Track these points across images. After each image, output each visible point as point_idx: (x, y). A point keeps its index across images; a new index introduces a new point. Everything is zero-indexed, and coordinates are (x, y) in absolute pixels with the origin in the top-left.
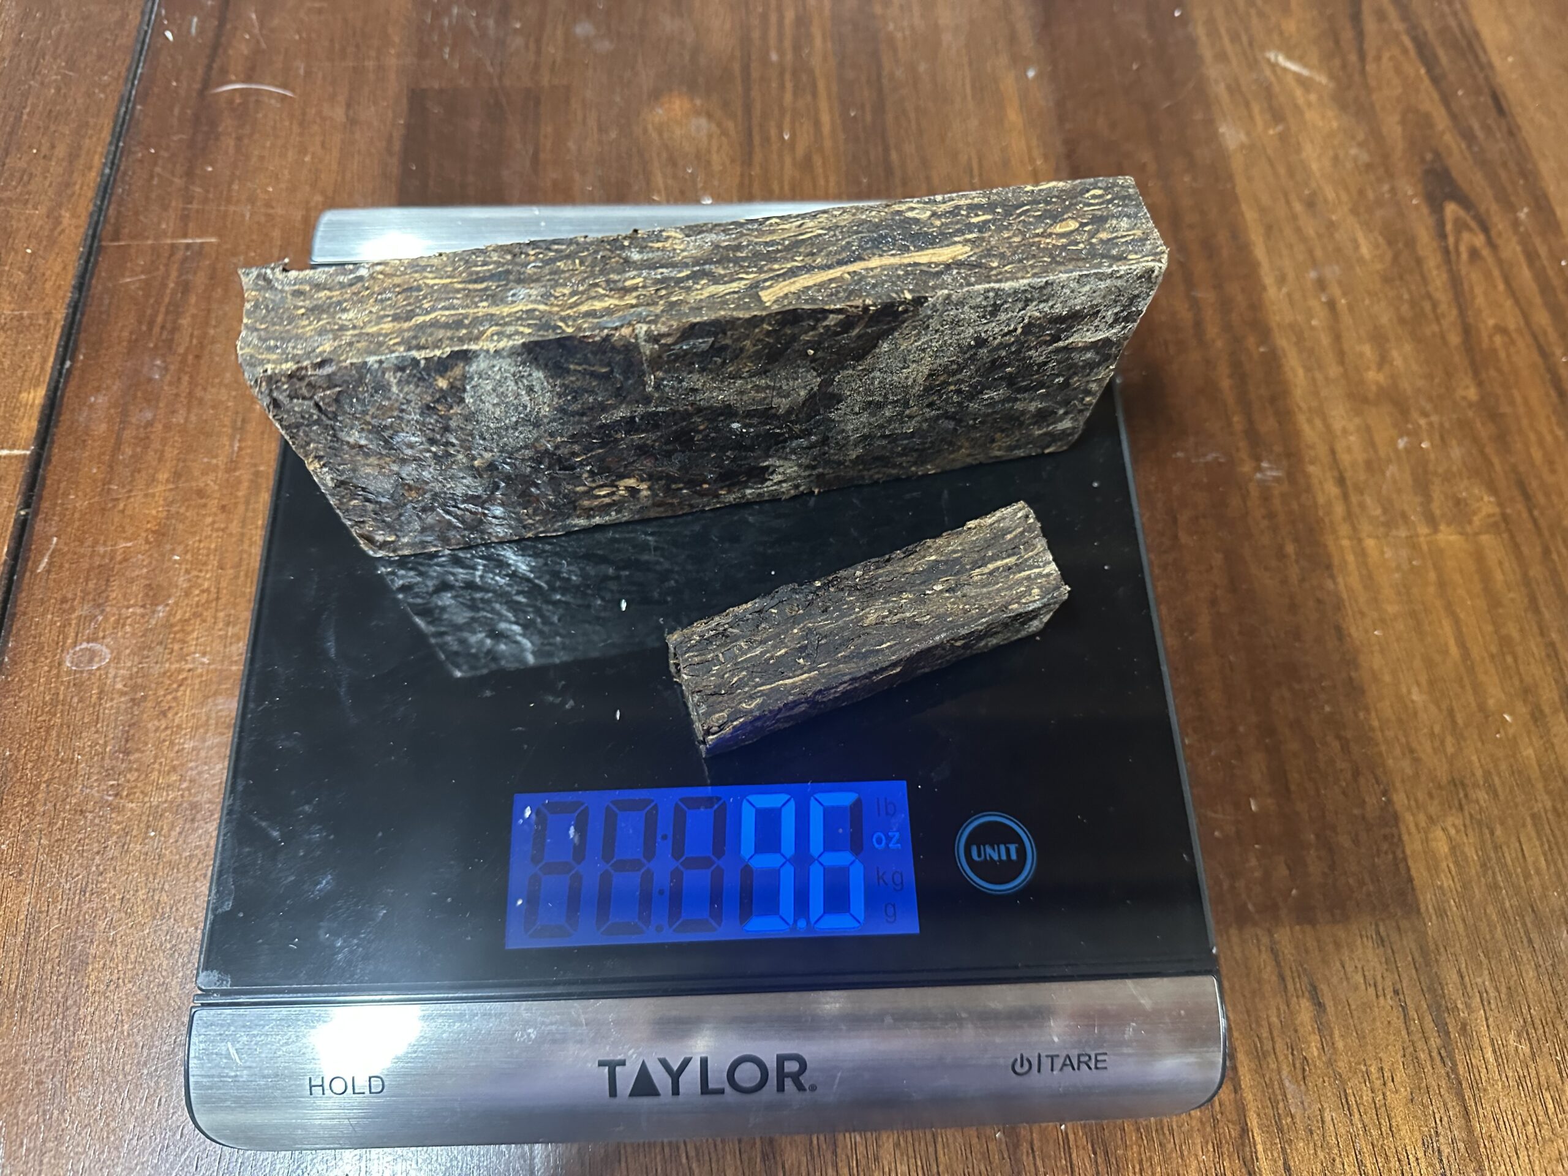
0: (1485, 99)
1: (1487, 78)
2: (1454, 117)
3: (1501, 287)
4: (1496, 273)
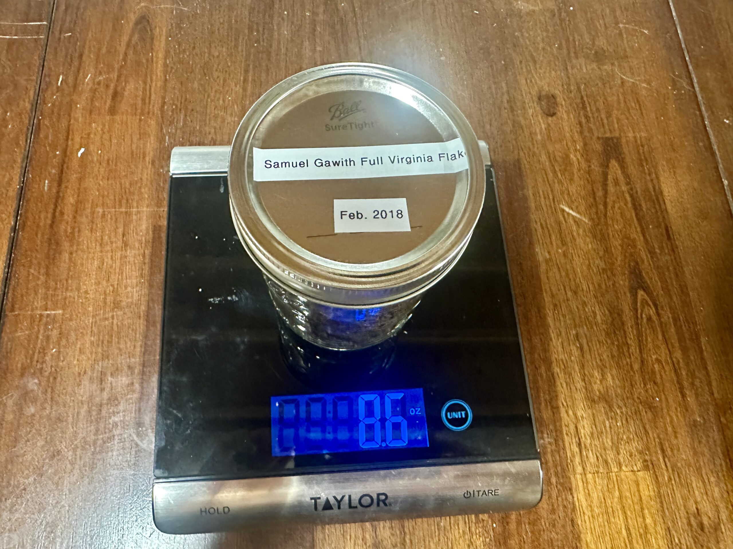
0: (662, 230)
1: (664, 218)
2: (646, 241)
4: (659, 329)
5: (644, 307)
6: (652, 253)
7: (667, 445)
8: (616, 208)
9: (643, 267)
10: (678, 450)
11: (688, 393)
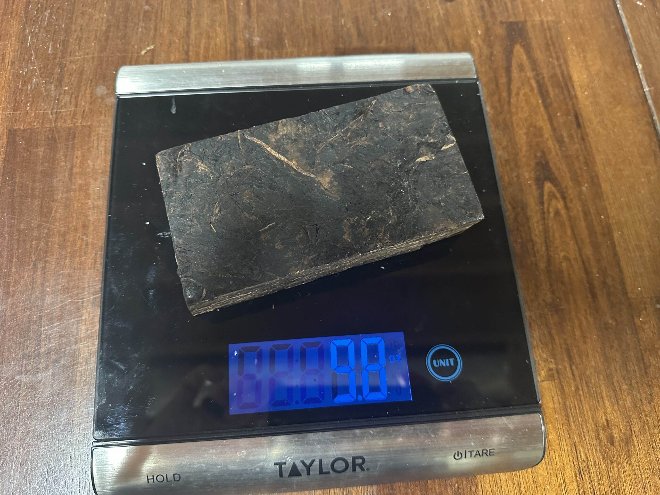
0: (571, 118)
1: (573, 104)
2: (554, 129)
3: (569, 232)
4: (567, 224)
5: (551, 200)
6: (560, 141)
7: (575, 351)
8: (521, 95)
9: (550, 156)
10: (587, 356)
11: (599, 293)
